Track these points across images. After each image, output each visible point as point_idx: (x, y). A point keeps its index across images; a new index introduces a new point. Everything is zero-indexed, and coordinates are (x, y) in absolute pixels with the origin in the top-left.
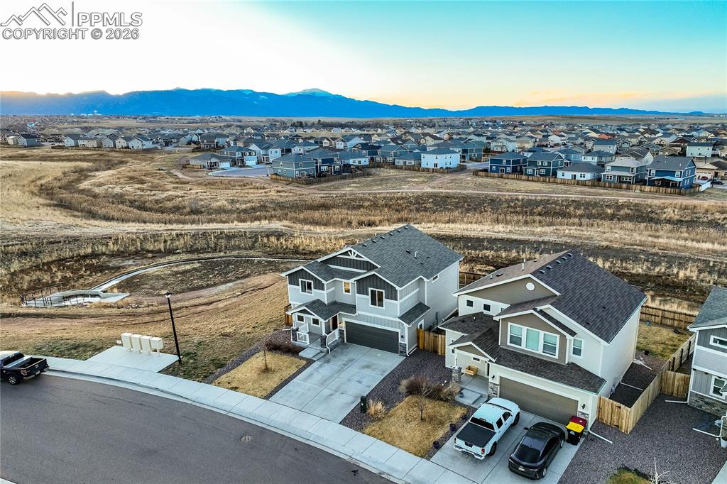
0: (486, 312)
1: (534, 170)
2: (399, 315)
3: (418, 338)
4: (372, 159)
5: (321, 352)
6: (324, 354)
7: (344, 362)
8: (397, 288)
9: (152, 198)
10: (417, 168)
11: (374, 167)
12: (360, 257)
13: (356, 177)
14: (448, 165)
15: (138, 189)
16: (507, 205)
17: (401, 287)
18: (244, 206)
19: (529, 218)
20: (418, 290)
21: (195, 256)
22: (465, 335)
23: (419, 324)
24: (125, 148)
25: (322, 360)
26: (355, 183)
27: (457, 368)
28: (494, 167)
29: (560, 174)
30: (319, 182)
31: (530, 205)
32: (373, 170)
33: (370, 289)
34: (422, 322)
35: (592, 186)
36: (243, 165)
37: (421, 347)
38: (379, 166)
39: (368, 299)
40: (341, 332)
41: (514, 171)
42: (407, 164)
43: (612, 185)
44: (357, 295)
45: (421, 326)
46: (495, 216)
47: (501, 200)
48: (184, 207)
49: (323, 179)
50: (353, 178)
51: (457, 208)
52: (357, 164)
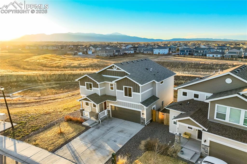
0: (195, 99)
1: (197, 54)
2: (141, 101)
3: (152, 115)
4: (135, 52)
5: (96, 122)
6: (97, 123)
7: (108, 129)
8: (140, 85)
9: (50, 63)
10: (152, 54)
11: (136, 54)
12: (119, 69)
13: (129, 57)
14: (164, 53)
15: (46, 61)
16: (188, 65)
17: (142, 84)
18: (83, 66)
19: (198, 70)
20: (152, 88)
21: (59, 82)
22: (183, 112)
23: (153, 107)
24: (46, 49)
25: (95, 127)
26: (128, 58)
27: (178, 134)
28: (182, 54)
29: (208, 55)
30: (114, 58)
31: (197, 65)
32: (135, 55)
33: (124, 87)
34: (155, 106)
35: (221, 59)
36: (87, 54)
37: (154, 120)
38: (138, 54)
39: (123, 92)
40: (109, 111)
41: (189, 54)
42: (148, 53)
43: (230, 59)
44: (117, 90)
45: (154, 108)
46: (184, 69)
47: (185, 64)
48: (61, 66)
49: (116, 57)
50: (127, 57)
51: (168, 66)
52: (129, 53)
